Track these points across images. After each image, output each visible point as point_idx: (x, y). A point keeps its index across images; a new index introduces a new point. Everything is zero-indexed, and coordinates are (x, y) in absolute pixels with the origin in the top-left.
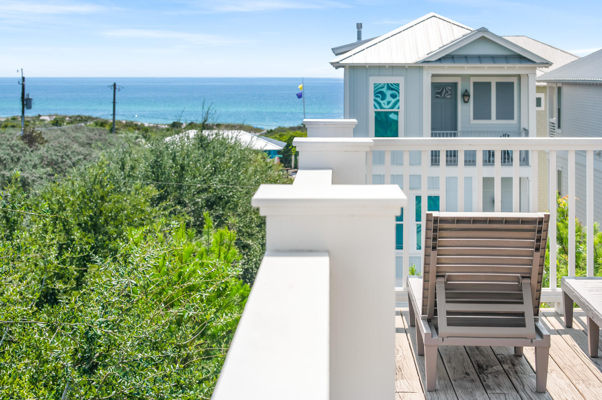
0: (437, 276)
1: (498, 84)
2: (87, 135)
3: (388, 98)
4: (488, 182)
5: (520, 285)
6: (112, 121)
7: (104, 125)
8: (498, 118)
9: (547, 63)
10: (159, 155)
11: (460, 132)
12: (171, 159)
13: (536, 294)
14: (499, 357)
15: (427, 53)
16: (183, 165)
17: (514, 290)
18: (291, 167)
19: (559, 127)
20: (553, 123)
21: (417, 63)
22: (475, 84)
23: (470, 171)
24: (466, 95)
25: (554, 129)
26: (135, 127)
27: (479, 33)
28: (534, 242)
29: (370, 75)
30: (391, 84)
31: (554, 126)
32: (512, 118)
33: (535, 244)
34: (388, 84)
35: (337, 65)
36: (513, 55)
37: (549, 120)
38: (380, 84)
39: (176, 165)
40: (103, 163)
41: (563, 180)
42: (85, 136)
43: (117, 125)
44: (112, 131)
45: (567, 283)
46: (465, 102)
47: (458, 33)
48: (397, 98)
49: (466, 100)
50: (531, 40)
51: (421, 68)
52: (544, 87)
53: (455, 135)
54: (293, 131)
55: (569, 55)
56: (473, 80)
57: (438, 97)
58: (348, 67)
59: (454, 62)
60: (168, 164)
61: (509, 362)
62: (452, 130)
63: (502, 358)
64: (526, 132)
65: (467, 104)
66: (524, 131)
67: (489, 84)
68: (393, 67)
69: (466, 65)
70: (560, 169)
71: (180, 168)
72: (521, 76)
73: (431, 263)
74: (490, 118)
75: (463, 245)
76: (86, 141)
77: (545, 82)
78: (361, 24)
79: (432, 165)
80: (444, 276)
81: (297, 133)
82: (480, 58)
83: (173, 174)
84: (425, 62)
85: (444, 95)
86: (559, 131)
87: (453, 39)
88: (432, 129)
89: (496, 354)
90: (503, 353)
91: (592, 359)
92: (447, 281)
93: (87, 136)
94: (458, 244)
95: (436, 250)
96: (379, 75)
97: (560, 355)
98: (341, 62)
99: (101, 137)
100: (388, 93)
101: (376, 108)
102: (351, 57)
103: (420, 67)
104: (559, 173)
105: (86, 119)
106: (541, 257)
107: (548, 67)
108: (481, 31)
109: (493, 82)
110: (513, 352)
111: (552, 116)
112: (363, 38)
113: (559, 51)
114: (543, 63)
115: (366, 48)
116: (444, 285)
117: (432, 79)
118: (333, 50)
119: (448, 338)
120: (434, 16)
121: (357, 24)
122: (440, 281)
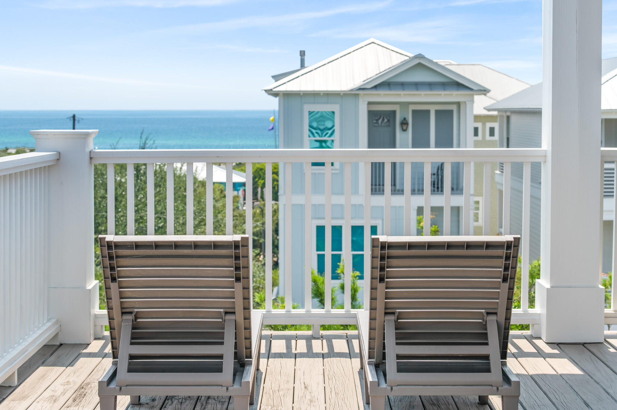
1: (437, 112)
5: (223, 323)
8: (437, 146)
9: (485, 90)
13: (243, 332)
15: (363, 80)
18: (257, 199)
21: (352, 90)
22: (414, 112)
24: (404, 123)
27: (416, 60)
28: (233, 270)
29: (305, 103)
30: (325, 112)
33: (235, 273)
34: (322, 112)
35: (271, 93)
36: (451, 82)
38: (314, 112)
46: (404, 130)
47: (396, 60)
49: (405, 128)
51: (357, 95)
52: (497, 116)
56: (412, 107)
57: (375, 126)
58: (282, 95)
59: (390, 89)
65: (405, 132)
67: (428, 112)
68: (328, 94)
69: (402, 93)
72: (461, 103)
74: (428, 146)
77: (496, 111)
78: (304, 51)
79: (374, 194)
82: (417, 86)
84: (360, 89)
85: (381, 123)
87: (391, 66)
94: (144, 274)
95: (116, 282)
96: (314, 103)
98: (274, 90)
101: (311, 137)
102: (285, 84)
103: (355, 94)
106: (244, 288)
107: (487, 95)
108: (417, 58)
109: (432, 110)
111: (502, 146)
114: (481, 90)
115: (302, 75)
116: (131, 323)
117: (368, 107)
118: (273, 77)
119: (128, 387)
120: (373, 43)
121: (301, 51)
122: (127, 318)
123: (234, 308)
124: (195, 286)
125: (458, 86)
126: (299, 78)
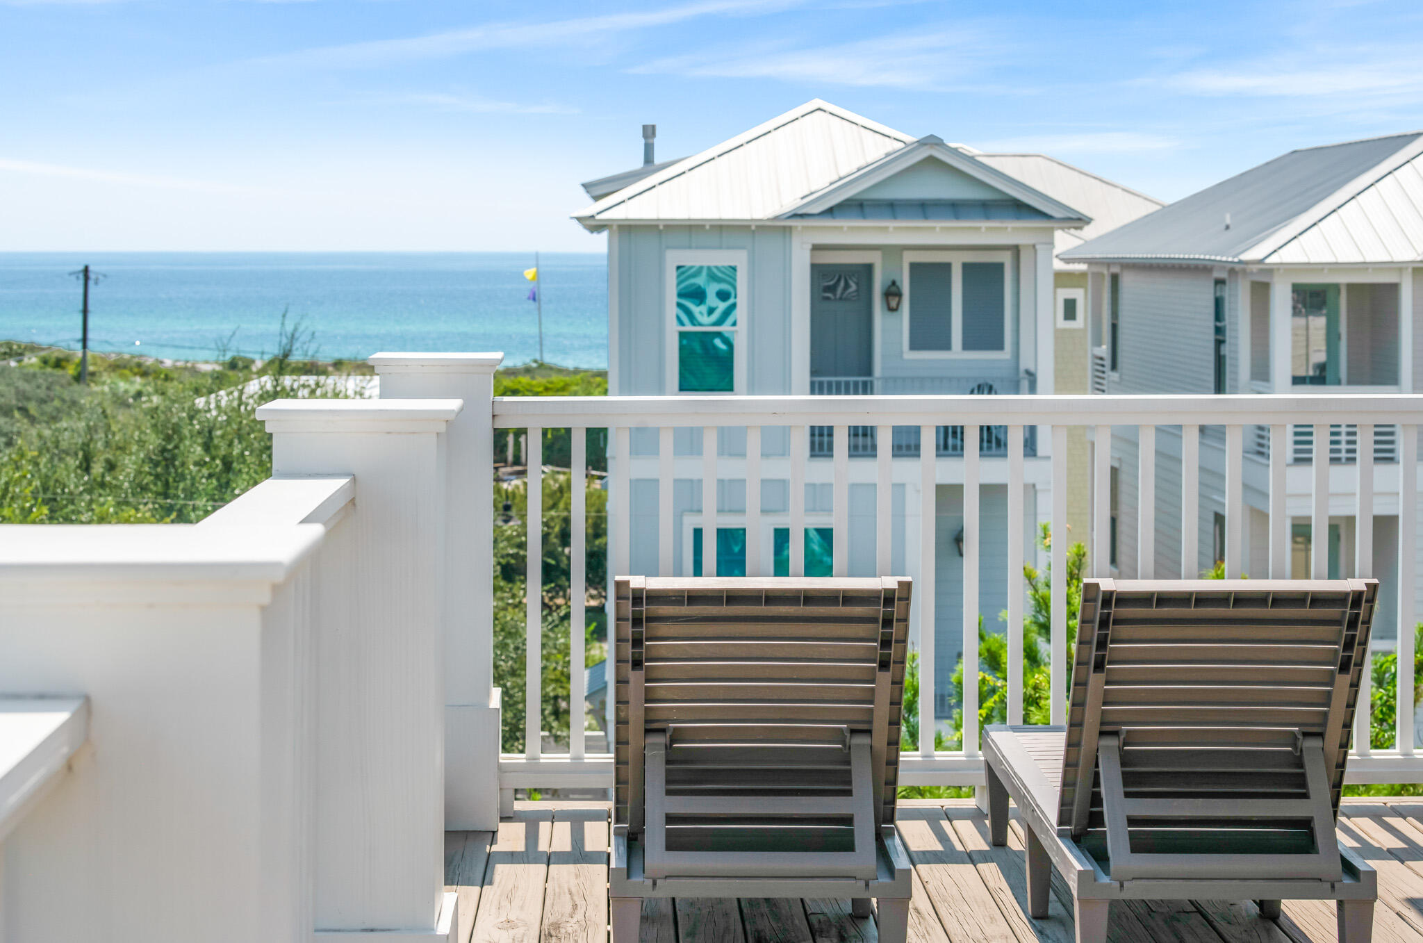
0: (648, 731)
1: (967, 267)
2: (17, 388)
3: (712, 300)
4: (948, 496)
5: (847, 751)
6: (80, 354)
7: (64, 364)
8: (967, 346)
9: (1079, 219)
10: (171, 434)
11: (878, 379)
12: (199, 445)
13: (884, 772)
14: (814, 919)
15: (802, 196)
16: (230, 460)
17: (831, 763)
18: (505, 461)
19: (1114, 367)
20: (1101, 359)
21: (776, 218)
22: (914, 266)
23: (906, 469)
24: (892, 292)
25: (1103, 372)
26: (136, 370)
27: (921, 149)
28: (875, 648)
29: (668, 247)
30: (717, 267)
31: (1103, 366)
32: (999, 346)
33: (879, 651)
34: (709, 268)
35: (591, 224)
36: (1002, 201)
37: (1092, 350)
38: (691, 267)
39: (213, 459)
40: (22, 456)
41: (1124, 489)
42: (13, 391)
43: (95, 364)
44: (79, 378)
45: (992, 740)
46: (891, 309)
47: (875, 149)
48: (731, 301)
49: (893, 304)
50: (1055, 164)
51: (787, 230)
52: (1083, 275)
53: (867, 388)
54: (512, 378)
55: (1141, 200)
56: (909, 257)
57: (828, 298)
58: (615, 228)
59: (864, 216)
60: (191, 455)
61: (834, 931)
62: (860, 375)
63: (820, 922)
64: (1032, 378)
65: (895, 313)
66: (1026, 376)
67: (946, 267)
68: (721, 227)
69: (891, 224)
70: (1116, 465)
71: (220, 467)
72: (1021, 248)
73: (631, 700)
74: (947, 346)
75: (708, 655)
76: (14, 402)
77: (1084, 263)
78: (653, 127)
79: (812, 456)
80: (663, 731)
81: (520, 382)
82: (924, 208)
83: (204, 480)
84: (796, 216)
85: (842, 293)
86: (1114, 376)
87: (862, 163)
88: (814, 373)
89: (809, 912)
90: (826, 911)
91: (1034, 921)
92: (673, 741)
93: (18, 391)
94: (695, 653)
95: (642, 669)
96: (689, 247)
97: (960, 915)
98: (598, 217)
99: (52, 394)
100: (712, 290)
101: (682, 324)
102: (623, 205)
103: (784, 228)
104: (1114, 472)
105: (19, 351)
106: (893, 683)
107: (1080, 228)
108: (925, 144)
109: (957, 262)
110: (848, 909)
111: (1098, 343)
112: (658, 160)
113: (1120, 191)
114: (1070, 219)
115: (660, 184)
116: (664, 752)
117: (812, 257)
118: (587, 186)
119: (668, 881)
120: (819, 109)
121: (645, 127)
122: (655, 742)
123: (870, 722)
124: (795, 677)
125: (1018, 208)
126: (654, 190)
